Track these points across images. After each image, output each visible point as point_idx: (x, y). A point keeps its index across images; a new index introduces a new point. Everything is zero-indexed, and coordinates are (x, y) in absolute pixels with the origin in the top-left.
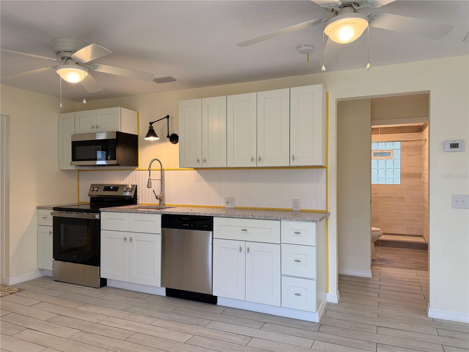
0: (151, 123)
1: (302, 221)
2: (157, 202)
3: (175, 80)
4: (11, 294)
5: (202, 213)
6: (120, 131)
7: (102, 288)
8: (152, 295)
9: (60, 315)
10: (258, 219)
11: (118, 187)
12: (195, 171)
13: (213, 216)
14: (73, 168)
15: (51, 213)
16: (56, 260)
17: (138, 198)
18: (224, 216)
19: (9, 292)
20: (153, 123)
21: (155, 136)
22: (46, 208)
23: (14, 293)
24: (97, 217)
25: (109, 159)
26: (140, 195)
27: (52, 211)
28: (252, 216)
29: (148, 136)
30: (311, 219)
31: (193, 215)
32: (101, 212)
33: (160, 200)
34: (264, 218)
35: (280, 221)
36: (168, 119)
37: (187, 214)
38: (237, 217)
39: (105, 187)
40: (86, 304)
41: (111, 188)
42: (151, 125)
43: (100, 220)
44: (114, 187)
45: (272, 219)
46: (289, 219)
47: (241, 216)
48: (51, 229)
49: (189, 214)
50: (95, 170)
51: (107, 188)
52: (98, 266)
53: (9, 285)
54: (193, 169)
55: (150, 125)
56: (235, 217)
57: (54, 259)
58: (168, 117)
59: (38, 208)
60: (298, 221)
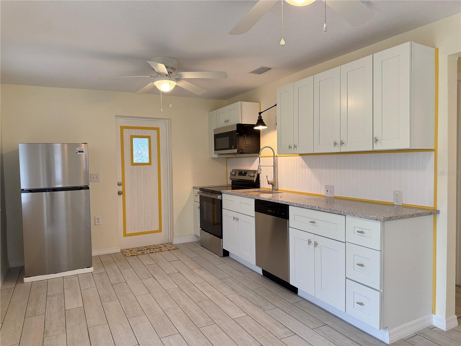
0: (260, 113)
1: (365, 218)
2: (270, 187)
3: (270, 69)
4: (168, 250)
5: (280, 201)
6: (240, 123)
7: (224, 257)
8: (253, 271)
9: (179, 272)
10: (324, 211)
11: (247, 172)
12: (300, 157)
13: (288, 204)
15: (198, 192)
16: (202, 230)
17: (260, 182)
19: (169, 249)
20: (262, 112)
21: (264, 125)
22: (197, 188)
23: (171, 250)
24: (219, 197)
25: (233, 148)
26: (262, 180)
27: (199, 191)
28: (319, 207)
29: (257, 125)
30: (375, 216)
31: (274, 202)
32: (222, 194)
33: (273, 185)
34: (329, 211)
35: (344, 216)
39: (240, 172)
40: (201, 268)
41: (243, 173)
42: (260, 115)
43: (221, 201)
44: (245, 172)
45: (337, 213)
46: (352, 215)
47: (310, 207)
48: (199, 204)
49: (271, 201)
50: (235, 157)
52: (221, 239)
53: (174, 244)
54: (299, 155)
57: (201, 229)
59: (194, 188)
60: (361, 217)
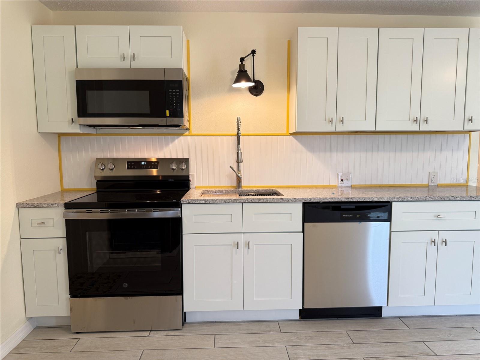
0: (242, 59)
6: (183, 68)
8: (277, 321)
13: (390, 200)
14: (77, 129)
18: (411, 200)
20: (244, 59)
22: (45, 206)
25: (168, 115)
26: (195, 174)
27: (62, 210)
28: (452, 196)
29: (237, 80)
31: (360, 200)
32: (184, 205)
34: (469, 199)
36: (253, 56)
37: (351, 200)
38: (431, 200)
39: (129, 162)
41: (143, 163)
42: (242, 63)
44: (149, 163)
47: (437, 198)
48: (62, 243)
50: (97, 135)
51: (134, 164)
55: (240, 63)
56: (427, 200)
58: (253, 52)
59: (19, 206)
